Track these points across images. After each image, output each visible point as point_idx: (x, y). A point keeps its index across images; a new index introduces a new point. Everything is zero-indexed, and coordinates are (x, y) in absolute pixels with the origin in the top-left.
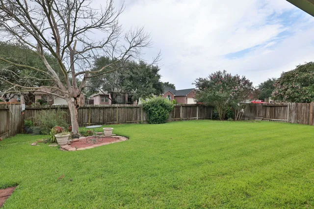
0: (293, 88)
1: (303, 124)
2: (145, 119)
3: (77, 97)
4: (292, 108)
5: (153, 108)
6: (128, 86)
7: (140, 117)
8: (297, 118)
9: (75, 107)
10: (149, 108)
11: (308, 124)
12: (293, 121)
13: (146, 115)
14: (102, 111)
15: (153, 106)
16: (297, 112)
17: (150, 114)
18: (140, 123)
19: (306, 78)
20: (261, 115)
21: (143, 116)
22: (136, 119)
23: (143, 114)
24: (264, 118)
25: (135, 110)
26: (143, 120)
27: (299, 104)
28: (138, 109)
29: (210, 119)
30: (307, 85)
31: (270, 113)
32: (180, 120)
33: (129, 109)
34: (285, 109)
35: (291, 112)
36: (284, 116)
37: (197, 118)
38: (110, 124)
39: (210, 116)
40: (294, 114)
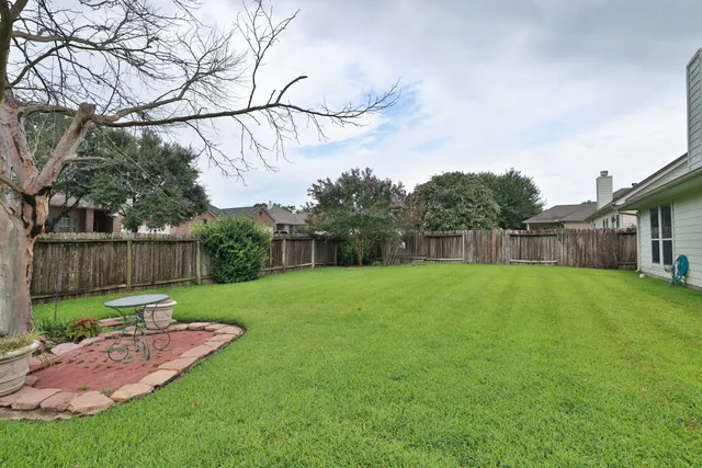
0: (433, 209)
1: (484, 263)
2: (205, 273)
3: (41, 193)
4: (469, 239)
5: (231, 243)
6: (110, 189)
7: (194, 268)
8: (476, 254)
9: (23, 232)
10: (221, 242)
11: (491, 263)
12: (470, 261)
13: (208, 263)
14: (76, 254)
15: (231, 237)
16: (476, 245)
17: (222, 257)
18: (194, 283)
19: (448, 196)
20: (423, 253)
21: (201, 265)
22: (183, 274)
23: (201, 259)
24: (427, 258)
25: (179, 249)
26: (202, 275)
27: (478, 232)
28: (188, 247)
29: (332, 265)
30: (449, 207)
31: (437, 248)
32: (282, 271)
33: (165, 246)
34: (458, 241)
35: (467, 245)
36: (457, 251)
37: (313, 263)
38: (104, 292)
39: (332, 259)
40: (472, 248)
